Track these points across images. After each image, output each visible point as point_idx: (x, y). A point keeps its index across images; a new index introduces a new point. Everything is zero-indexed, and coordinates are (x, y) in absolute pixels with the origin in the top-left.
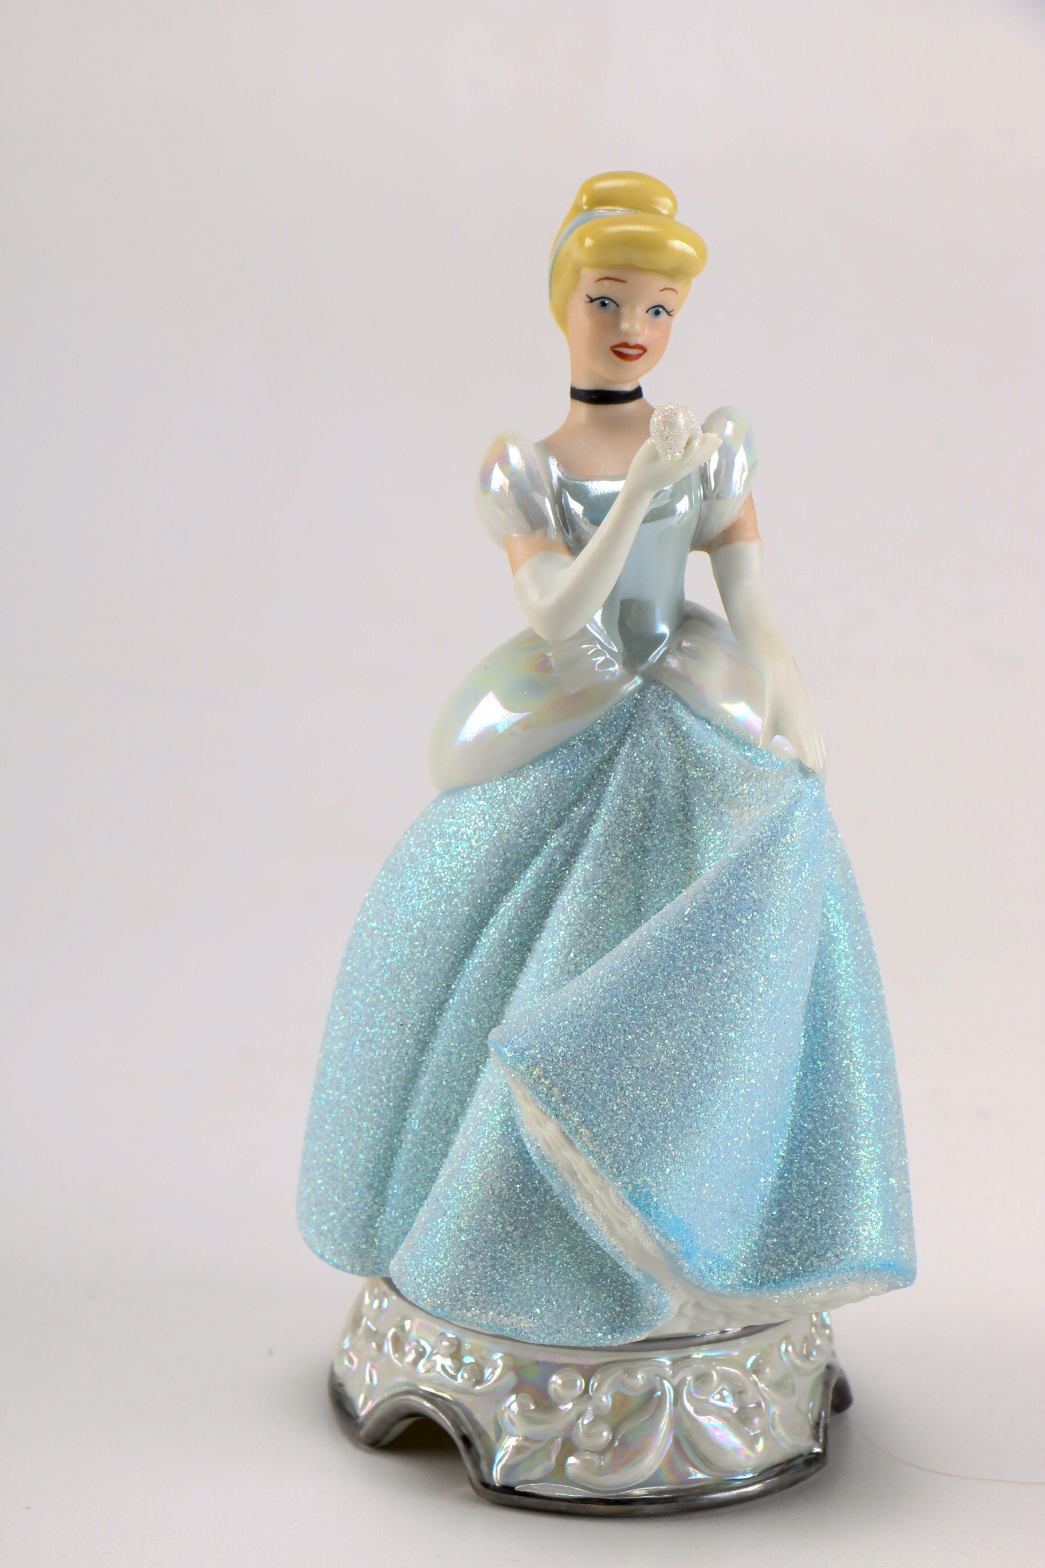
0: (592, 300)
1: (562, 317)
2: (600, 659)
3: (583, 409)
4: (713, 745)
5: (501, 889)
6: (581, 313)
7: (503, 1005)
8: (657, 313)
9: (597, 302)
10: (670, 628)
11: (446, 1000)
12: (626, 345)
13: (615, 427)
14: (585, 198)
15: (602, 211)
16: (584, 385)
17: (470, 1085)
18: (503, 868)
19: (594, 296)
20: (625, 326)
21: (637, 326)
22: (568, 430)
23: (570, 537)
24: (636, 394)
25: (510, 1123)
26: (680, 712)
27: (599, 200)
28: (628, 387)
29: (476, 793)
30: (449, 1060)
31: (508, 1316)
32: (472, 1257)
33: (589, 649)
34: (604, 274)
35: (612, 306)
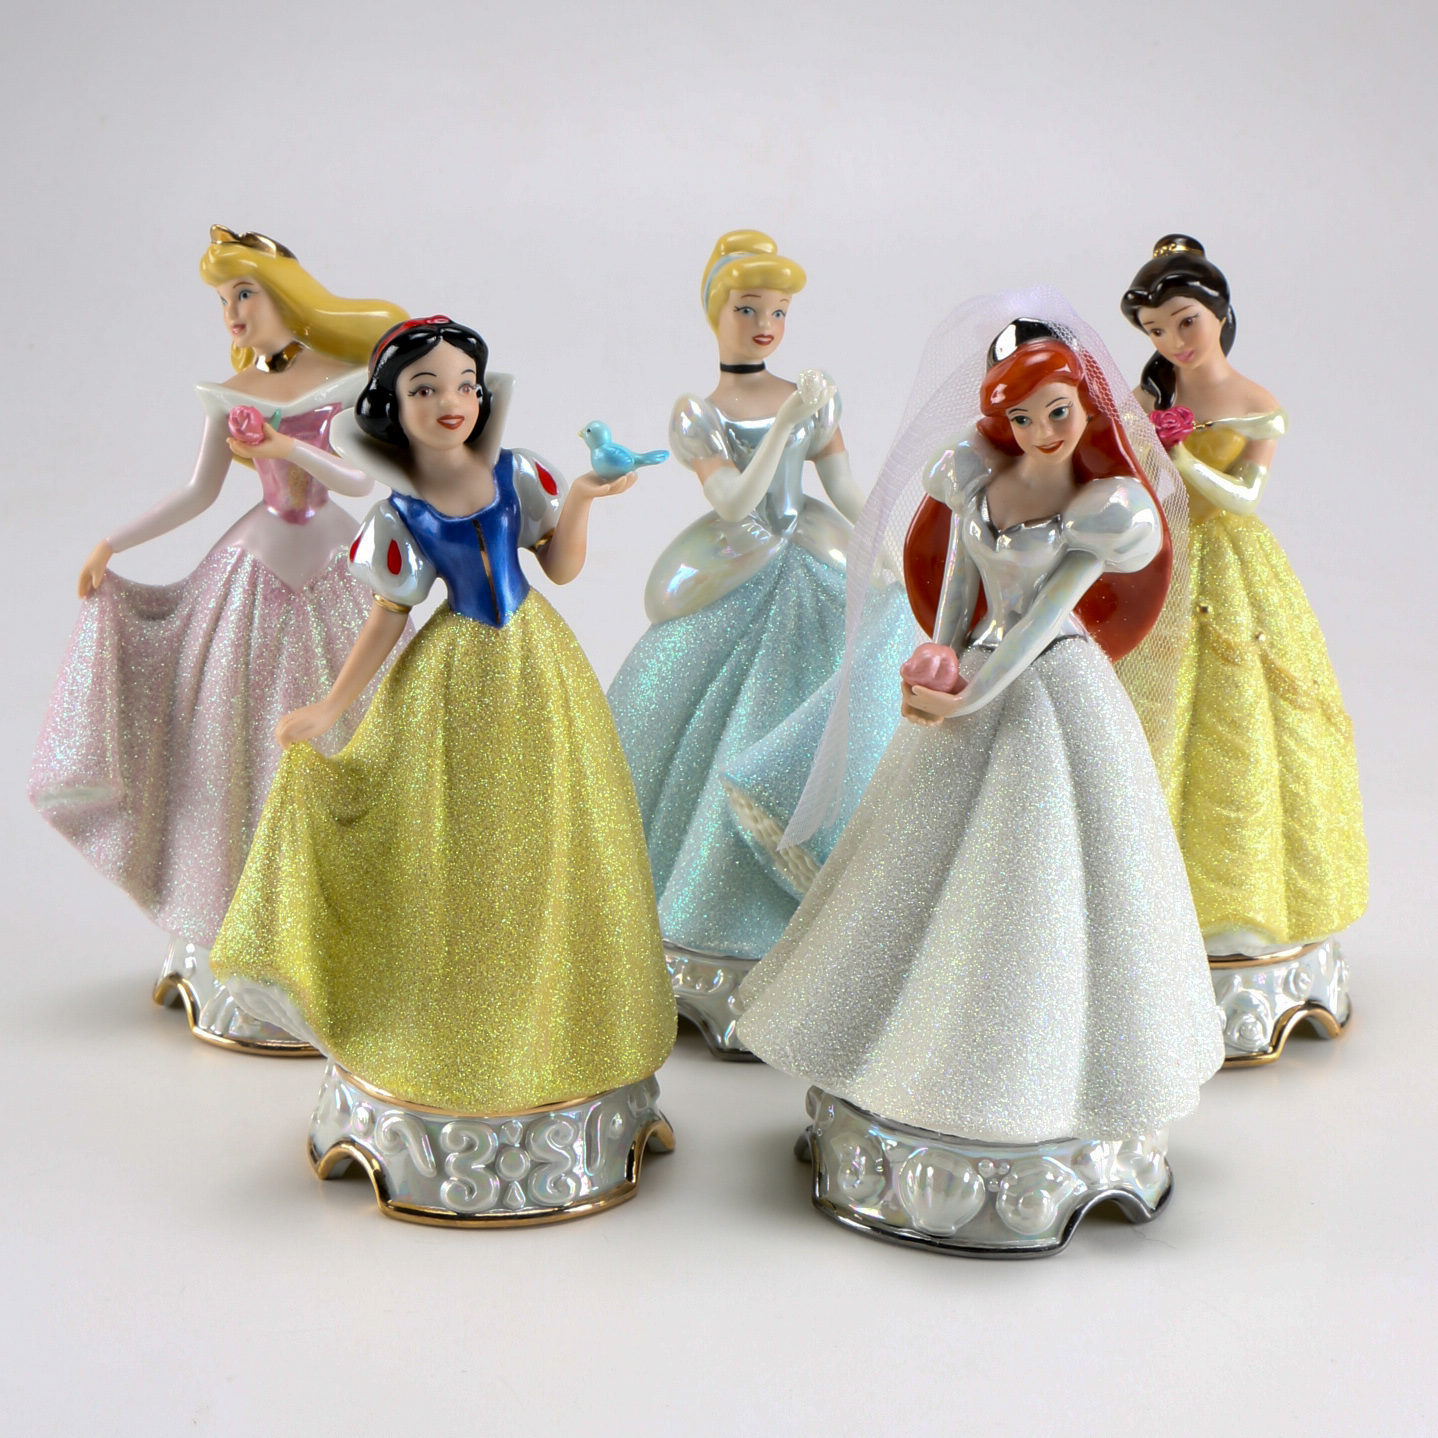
0: (738, 309)
1: (715, 321)
2: (757, 532)
3: (731, 377)
4: (831, 580)
5: (709, 678)
6: (729, 316)
7: (713, 752)
8: (778, 315)
9: (742, 311)
10: (797, 510)
11: (675, 752)
12: (762, 336)
13: (753, 387)
14: (723, 247)
15: (733, 255)
16: (729, 362)
17: (693, 804)
18: (709, 666)
19: (740, 307)
20: (761, 324)
21: (769, 323)
22: (721, 390)
23: (735, 456)
24: (761, 367)
25: (728, 825)
26: (810, 559)
27: (731, 248)
28: (756, 362)
29: (685, 621)
30: (679, 790)
31: (736, 943)
32: (711, 909)
33: (749, 527)
34: (746, 293)
35: (751, 313)
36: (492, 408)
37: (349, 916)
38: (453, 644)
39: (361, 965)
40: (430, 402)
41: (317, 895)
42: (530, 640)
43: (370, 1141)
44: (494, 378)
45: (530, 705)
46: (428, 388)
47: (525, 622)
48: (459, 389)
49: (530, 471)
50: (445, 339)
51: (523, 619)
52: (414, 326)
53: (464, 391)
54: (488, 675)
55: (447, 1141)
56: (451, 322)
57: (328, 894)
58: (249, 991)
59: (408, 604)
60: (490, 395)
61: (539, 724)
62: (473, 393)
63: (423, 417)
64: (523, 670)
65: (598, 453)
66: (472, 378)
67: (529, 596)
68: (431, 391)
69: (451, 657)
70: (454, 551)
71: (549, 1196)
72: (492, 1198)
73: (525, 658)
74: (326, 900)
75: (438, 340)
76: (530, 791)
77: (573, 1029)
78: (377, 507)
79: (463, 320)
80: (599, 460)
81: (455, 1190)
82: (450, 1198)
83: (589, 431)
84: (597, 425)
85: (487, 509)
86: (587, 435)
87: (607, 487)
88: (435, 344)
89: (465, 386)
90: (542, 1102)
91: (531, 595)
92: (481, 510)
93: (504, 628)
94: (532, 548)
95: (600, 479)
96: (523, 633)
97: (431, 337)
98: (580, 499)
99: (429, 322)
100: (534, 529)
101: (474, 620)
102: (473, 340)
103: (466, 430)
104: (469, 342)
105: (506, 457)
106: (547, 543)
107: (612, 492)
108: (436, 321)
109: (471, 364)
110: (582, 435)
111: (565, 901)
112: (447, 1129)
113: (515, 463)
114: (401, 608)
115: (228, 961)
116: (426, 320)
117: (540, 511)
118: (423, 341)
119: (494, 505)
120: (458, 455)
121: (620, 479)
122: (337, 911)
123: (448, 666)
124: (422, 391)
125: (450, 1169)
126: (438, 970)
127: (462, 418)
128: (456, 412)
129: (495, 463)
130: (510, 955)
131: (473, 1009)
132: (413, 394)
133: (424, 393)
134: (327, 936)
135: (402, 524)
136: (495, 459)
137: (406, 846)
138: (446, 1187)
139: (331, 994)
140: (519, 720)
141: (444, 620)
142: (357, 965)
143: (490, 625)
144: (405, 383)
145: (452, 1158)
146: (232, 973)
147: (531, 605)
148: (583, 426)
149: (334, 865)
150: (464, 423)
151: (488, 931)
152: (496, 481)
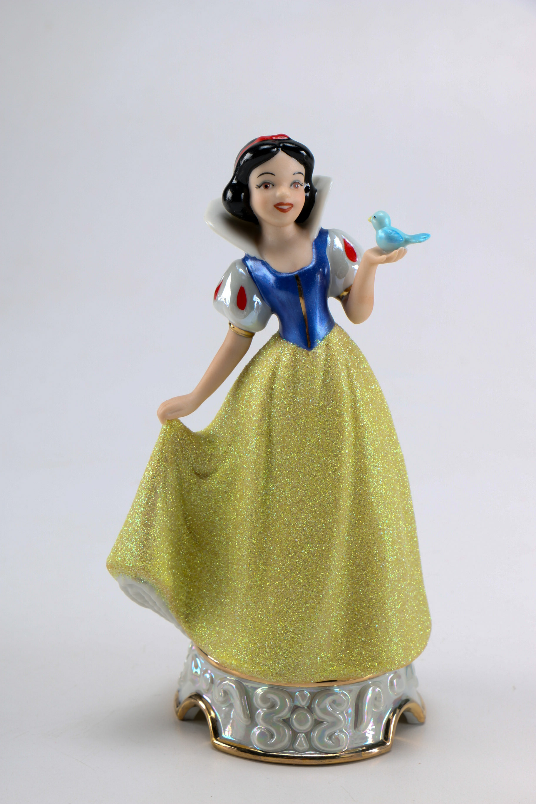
36: (316, 200)
37: (203, 541)
38: (278, 360)
39: (209, 575)
40: (269, 193)
41: (182, 525)
42: (330, 360)
43: (210, 695)
44: (318, 179)
45: (328, 404)
46: (269, 183)
47: (328, 348)
48: (291, 186)
49: (339, 245)
50: (282, 150)
51: (327, 346)
52: (264, 140)
53: (295, 187)
54: (300, 382)
55: (259, 700)
56: (289, 139)
57: (190, 525)
58: (131, 586)
59: (253, 331)
60: (316, 191)
61: (334, 418)
62: (302, 189)
63: (265, 203)
64: (324, 381)
65: (381, 233)
66: (302, 178)
67: (333, 330)
68: (271, 186)
69: (277, 369)
70: (282, 295)
71: (326, 745)
72: (286, 742)
73: (326, 373)
74: (188, 528)
75: (278, 150)
76: (325, 464)
77: (348, 630)
78: (234, 264)
79: (297, 137)
80: (381, 238)
81: (262, 734)
82: (258, 740)
83: (375, 217)
84: (381, 214)
85: (306, 269)
86: (374, 221)
87: (384, 257)
88: (275, 154)
89: (295, 184)
90: (323, 679)
91: (335, 330)
92: (302, 269)
93: (313, 351)
94: (339, 297)
95: (380, 252)
96: (326, 355)
97: (274, 148)
98: (371, 265)
99: (274, 138)
100: (340, 284)
101: (293, 343)
102: (303, 152)
103: (295, 213)
104: (300, 153)
105: (323, 233)
106: (348, 294)
107: (388, 260)
108: (279, 138)
109: (301, 168)
110: (370, 221)
111: (346, 541)
112: (260, 691)
113: (329, 239)
114: (249, 334)
115: (117, 564)
116: (272, 137)
117: (344, 272)
118: (268, 151)
119: (311, 266)
120: (291, 229)
121: (394, 252)
122: (195, 536)
123: (274, 374)
124: (266, 185)
125: (259, 720)
126: (257, 581)
127: (292, 205)
128: (288, 201)
129: (315, 237)
130: (306, 575)
131: (278, 610)
132: (259, 187)
133: (266, 187)
134: (187, 553)
135: (249, 276)
136: (315, 234)
137: (241, 496)
138: (256, 731)
139: (189, 593)
140: (320, 414)
141: (275, 343)
142: (206, 574)
143: (304, 348)
144: (254, 179)
145: (261, 712)
146: (120, 573)
147: (334, 337)
148: (373, 215)
149: (194, 505)
150: (293, 209)
151: (292, 557)
152: (314, 250)
